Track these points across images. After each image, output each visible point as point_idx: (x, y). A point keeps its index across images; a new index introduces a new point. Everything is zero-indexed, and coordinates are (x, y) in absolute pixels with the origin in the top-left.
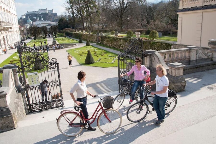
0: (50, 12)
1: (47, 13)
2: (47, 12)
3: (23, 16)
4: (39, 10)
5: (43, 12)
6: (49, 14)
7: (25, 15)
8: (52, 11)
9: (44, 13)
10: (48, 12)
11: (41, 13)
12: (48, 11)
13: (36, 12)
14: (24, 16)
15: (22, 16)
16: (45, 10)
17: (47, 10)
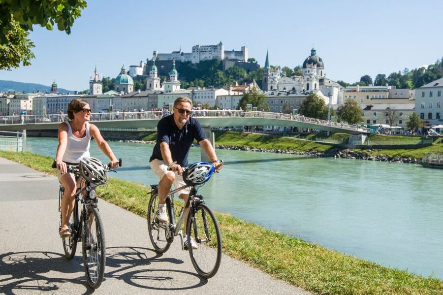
0: (233, 56)
1: (222, 62)
2: (223, 57)
3: (136, 66)
4: (195, 49)
5: (208, 56)
6: (228, 65)
7: (143, 65)
8: (241, 53)
9: (211, 59)
10: (226, 59)
11: (201, 62)
12: (226, 52)
13: (182, 54)
14: (141, 66)
15: (131, 66)
16: (215, 48)
17: (224, 49)
